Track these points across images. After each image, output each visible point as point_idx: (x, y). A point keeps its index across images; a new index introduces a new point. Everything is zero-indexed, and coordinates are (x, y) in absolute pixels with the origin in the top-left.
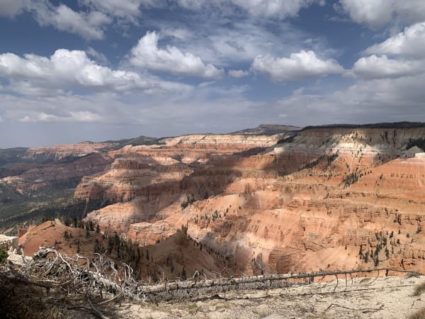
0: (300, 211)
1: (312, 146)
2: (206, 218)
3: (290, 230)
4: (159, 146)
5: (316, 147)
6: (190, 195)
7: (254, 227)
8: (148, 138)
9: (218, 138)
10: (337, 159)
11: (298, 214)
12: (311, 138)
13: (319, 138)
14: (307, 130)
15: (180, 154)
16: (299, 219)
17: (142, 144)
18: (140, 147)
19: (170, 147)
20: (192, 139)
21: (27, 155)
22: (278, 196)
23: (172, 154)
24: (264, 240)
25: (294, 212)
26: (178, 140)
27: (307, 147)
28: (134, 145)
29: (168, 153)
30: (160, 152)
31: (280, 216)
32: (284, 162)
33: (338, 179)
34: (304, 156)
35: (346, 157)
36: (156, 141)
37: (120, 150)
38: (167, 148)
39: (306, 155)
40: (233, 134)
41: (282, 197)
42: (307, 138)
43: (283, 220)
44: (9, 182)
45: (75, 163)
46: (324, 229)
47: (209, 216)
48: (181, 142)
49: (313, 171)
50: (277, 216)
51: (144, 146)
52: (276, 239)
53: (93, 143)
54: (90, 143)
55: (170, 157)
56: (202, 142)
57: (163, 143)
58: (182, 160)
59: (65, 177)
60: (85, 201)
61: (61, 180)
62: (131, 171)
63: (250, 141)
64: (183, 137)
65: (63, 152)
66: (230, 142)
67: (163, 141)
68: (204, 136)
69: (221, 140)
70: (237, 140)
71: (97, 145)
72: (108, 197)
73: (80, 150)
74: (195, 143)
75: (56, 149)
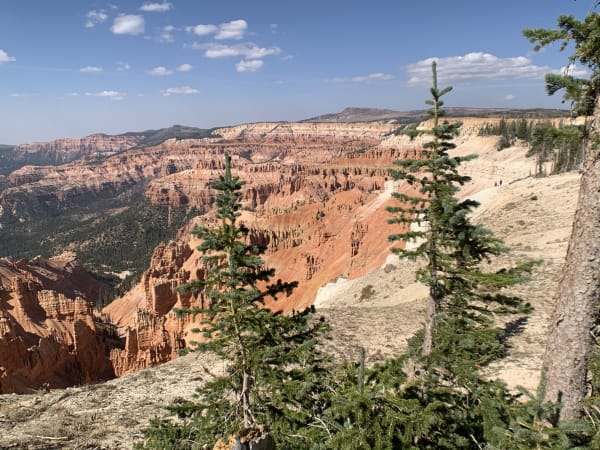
4: (212, 140)
8: (187, 128)
9: (295, 127)
15: (246, 150)
17: (190, 138)
18: (188, 140)
19: (232, 141)
20: (259, 130)
21: (16, 154)
26: (239, 130)
28: (179, 138)
29: (232, 149)
30: (223, 147)
36: (208, 134)
37: (160, 146)
38: (228, 142)
40: (315, 121)
44: (30, 191)
45: (105, 164)
48: (243, 133)
51: (193, 140)
53: (108, 137)
54: (104, 136)
55: (238, 154)
56: (274, 133)
57: (219, 136)
58: (252, 158)
59: (98, 183)
60: (167, 208)
61: (93, 187)
62: (215, 172)
63: (340, 131)
64: (245, 127)
65: (67, 149)
66: (312, 133)
67: (216, 132)
68: (275, 125)
69: (299, 130)
70: (323, 130)
71: (114, 139)
72: (193, 203)
73: (90, 146)
74: (265, 135)
75: (56, 146)
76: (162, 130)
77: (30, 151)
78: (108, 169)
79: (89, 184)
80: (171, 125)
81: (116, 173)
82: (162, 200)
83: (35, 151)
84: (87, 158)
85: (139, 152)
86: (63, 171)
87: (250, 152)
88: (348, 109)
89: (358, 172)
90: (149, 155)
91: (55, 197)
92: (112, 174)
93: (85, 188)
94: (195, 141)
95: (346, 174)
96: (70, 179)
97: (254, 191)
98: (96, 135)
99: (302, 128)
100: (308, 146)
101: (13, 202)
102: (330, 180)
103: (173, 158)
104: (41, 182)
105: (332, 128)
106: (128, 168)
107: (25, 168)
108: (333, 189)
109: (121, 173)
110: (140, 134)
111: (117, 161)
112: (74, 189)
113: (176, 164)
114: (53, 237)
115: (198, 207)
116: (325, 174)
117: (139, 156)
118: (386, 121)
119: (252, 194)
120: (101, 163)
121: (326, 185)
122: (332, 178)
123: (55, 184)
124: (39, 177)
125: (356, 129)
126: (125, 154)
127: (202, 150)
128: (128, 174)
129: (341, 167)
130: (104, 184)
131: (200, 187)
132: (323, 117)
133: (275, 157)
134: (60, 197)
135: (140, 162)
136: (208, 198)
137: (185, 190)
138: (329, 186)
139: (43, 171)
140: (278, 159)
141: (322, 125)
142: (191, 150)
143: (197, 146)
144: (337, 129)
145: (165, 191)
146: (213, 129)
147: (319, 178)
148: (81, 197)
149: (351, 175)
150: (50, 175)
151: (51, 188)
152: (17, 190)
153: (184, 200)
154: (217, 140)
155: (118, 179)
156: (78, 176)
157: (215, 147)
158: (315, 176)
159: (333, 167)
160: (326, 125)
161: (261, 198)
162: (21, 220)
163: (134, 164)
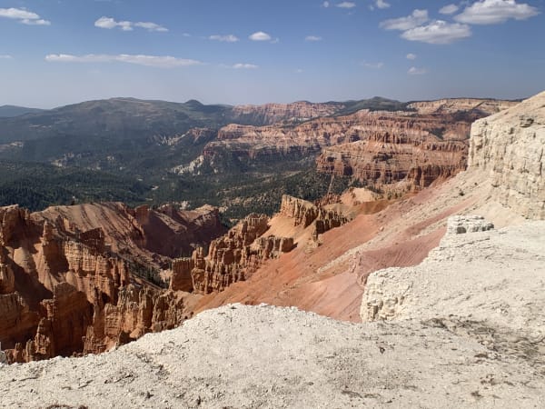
4: (406, 114)
8: (387, 101)
15: (440, 127)
17: (383, 110)
18: (380, 112)
19: (425, 116)
20: (459, 106)
21: (233, 114)
23: (429, 126)
26: (437, 105)
28: (372, 110)
29: (423, 124)
30: (413, 122)
36: (404, 107)
37: (352, 116)
38: (421, 116)
44: (228, 146)
45: (297, 128)
48: (441, 108)
51: (385, 112)
53: (311, 104)
54: (308, 103)
55: (427, 130)
57: (414, 110)
58: (444, 136)
59: (286, 146)
60: (330, 177)
61: (282, 149)
62: (387, 146)
64: (445, 102)
65: (274, 113)
67: (412, 106)
68: (481, 101)
71: (316, 106)
72: (356, 175)
73: (294, 111)
75: (266, 109)
76: (362, 101)
77: (244, 112)
78: (299, 134)
79: (278, 146)
80: (373, 97)
81: (305, 138)
82: (327, 168)
83: (248, 112)
84: (285, 122)
85: (331, 120)
86: (260, 131)
87: (443, 129)
90: (339, 124)
91: (247, 153)
92: (302, 139)
93: (274, 150)
94: (387, 113)
96: (264, 139)
97: (419, 170)
98: (302, 102)
101: (212, 154)
103: (358, 128)
104: (239, 139)
106: (318, 134)
107: (230, 125)
109: (310, 138)
110: (341, 104)
111: (309, 127)
112: (264, 149)
113: (360, 135)
114: (228, 190)
115: (361, 180)
117: (330, 124)
119: (416, 174)
120: (294, 127)
123: (250, 142)
124: (239, 135)
126: (317, 121)
127: (390, 122)
128: (316, 140)
130: (291, 147)
131: (368, 159)
134: (252, 155)
135: (329, 130)
136: (373, 173)
137: (352, 161)
139: (244, 130)
142: (378, 122)
143: (386, 119)
145: (331, 160)
146: (409, 103)
148: (270, 157)
150: (249, 134)
151: (246, 146)
152: (218, 144)
153: (349, 171)
154: (411, 113)
155: (306, 144)
156: (272, 137)
157: (405, 121)
161: (425, 179)
162: (215, 171)
163: (323, 131)
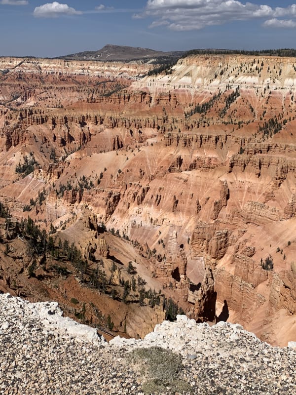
0: (218, 173)
1: (199, 81)
2: (70, 188)
3: (208, 199)
5: (206, 81)
6: (28, 155)
7: (155, 198)
9: (43, 64)
10: (238, 99)
11: (216, 177)
12: (199, 68)
13: (209, 69)
14: (192, 57)
16: (217, 183)
22: (172, 153)
24: (172, 214)
25: (210, 175)
27: (194, 81)
31: (192, 181)
32: (163, 103)
33: (250, 128)
34: (190, 95)
35: (250, 97)
39: (192, 94)
40: (68, 58)
41: (179, 154)
42: (192, 67)
43: (195, 185)
46: (253, 195)
47: (73, 185)
49: (207, 116)
50: (186, 181)
52: (189, 212)
56: (18, 69)
63: (94, 70)
66: (64, 71)
69: (49, 67)
70: (75, 68)
74: (8, 71)
88: (107, 47)
89: (98, 121)
95: (83, 124)
99: (52, 65)
100: (56, 86)
102: (61, 131)
105: (86, 66)
108: (63, 142)
116: (54, 123)
118: (145, 61)
121: (55, 138)
122: (64, 128)
125: (112, 68)
129: (77, 114)
132: (80, 54)
133: (17, 97)
138: (59, 140)
140: (19, 100)
141: (75, 63)
144: (92, 67)
147: (45, 129)
149: (90, 125)
158: (41, 126)
159: (66, 113)
160: (79, 63)
